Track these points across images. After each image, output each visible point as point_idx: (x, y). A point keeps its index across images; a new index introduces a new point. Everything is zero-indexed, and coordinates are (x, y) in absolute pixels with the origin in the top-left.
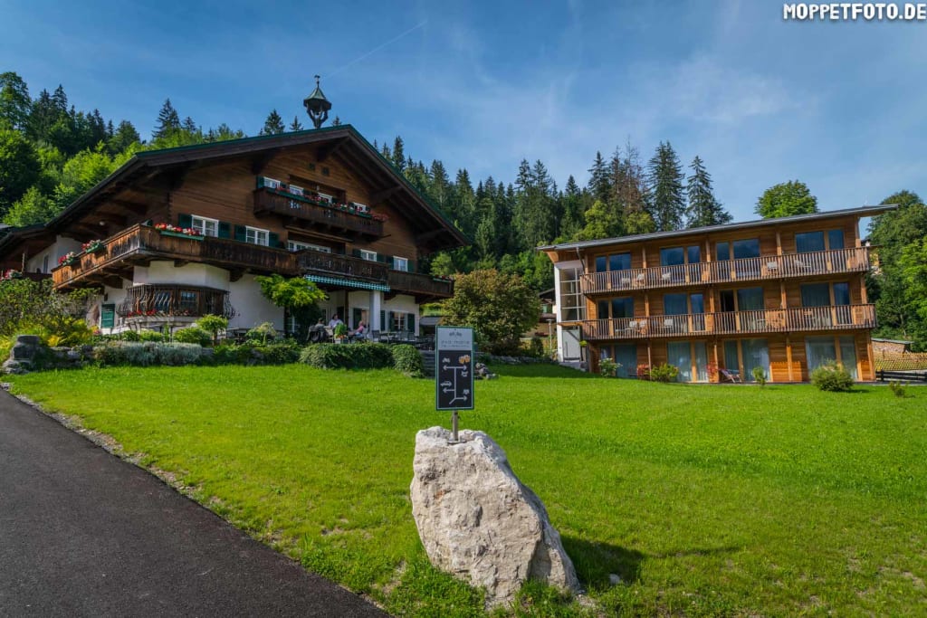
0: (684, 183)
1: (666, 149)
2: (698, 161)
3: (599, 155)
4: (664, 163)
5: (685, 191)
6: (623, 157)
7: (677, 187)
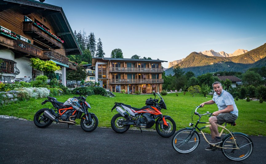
0: (96, 44)
1: (92, 34)
2: (100, 39)
3: (75, 31)
4: (91, 37)
5: (96, 46)
6: (82, 33)
7: (94, 44)
